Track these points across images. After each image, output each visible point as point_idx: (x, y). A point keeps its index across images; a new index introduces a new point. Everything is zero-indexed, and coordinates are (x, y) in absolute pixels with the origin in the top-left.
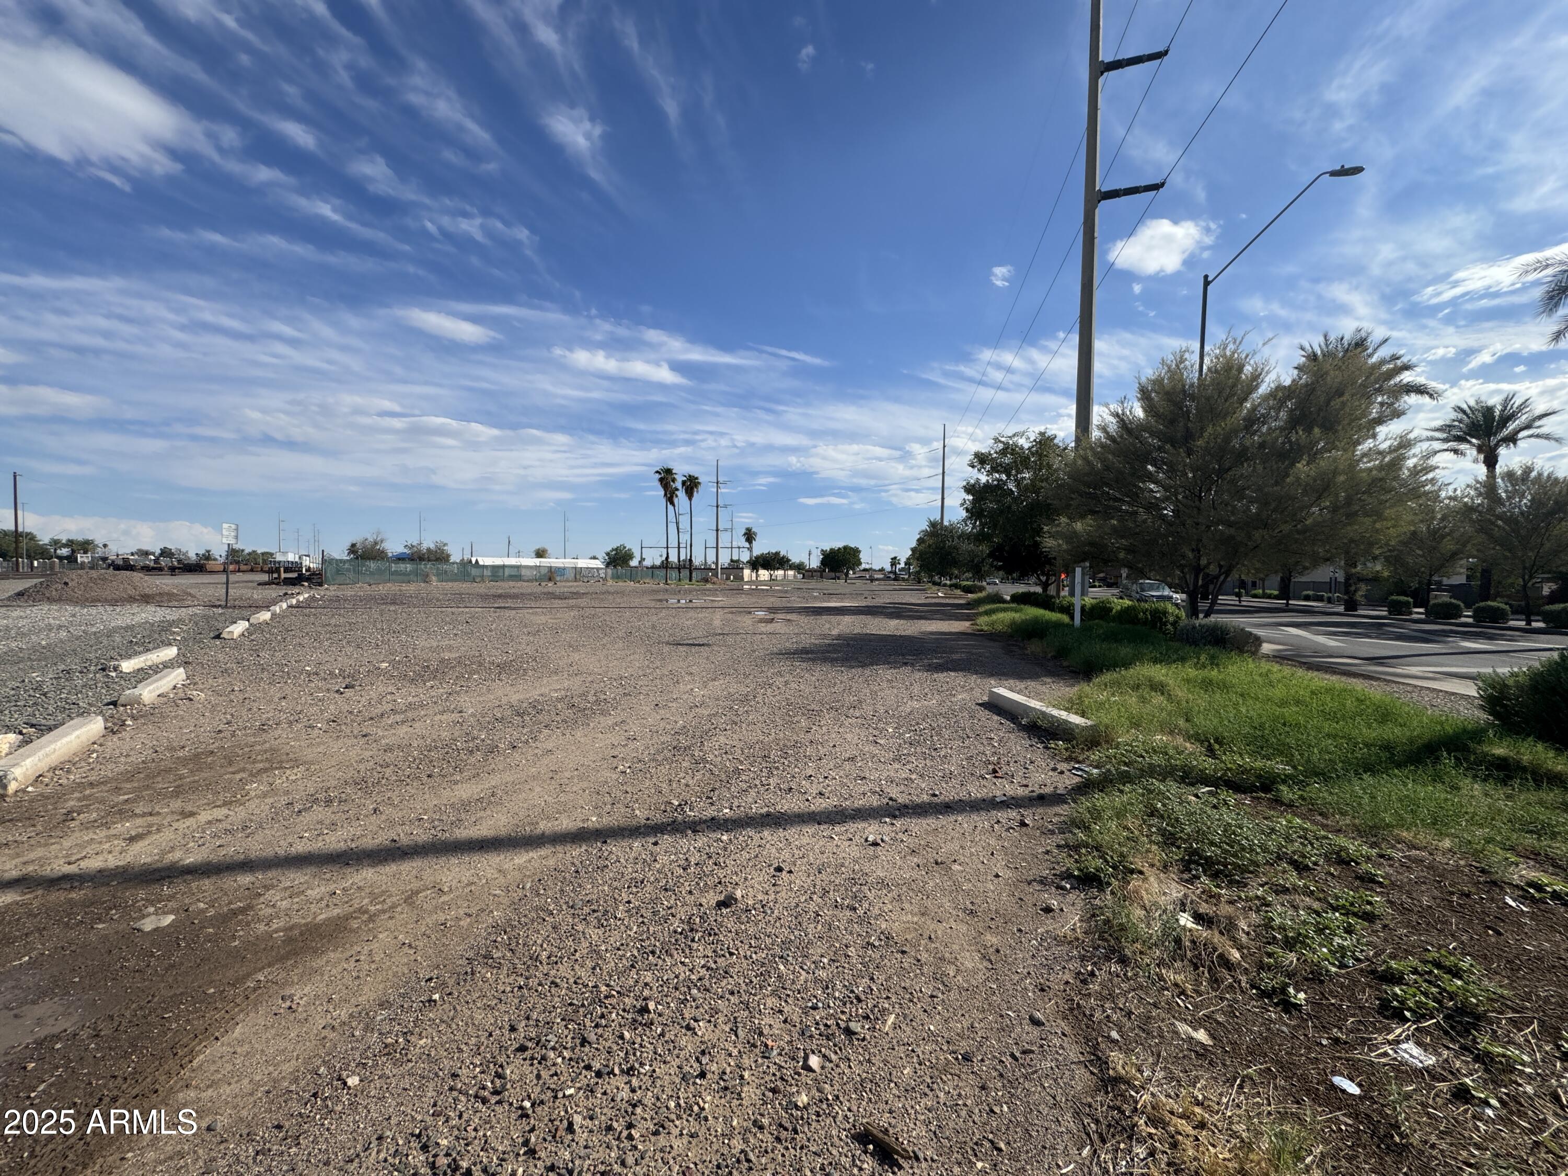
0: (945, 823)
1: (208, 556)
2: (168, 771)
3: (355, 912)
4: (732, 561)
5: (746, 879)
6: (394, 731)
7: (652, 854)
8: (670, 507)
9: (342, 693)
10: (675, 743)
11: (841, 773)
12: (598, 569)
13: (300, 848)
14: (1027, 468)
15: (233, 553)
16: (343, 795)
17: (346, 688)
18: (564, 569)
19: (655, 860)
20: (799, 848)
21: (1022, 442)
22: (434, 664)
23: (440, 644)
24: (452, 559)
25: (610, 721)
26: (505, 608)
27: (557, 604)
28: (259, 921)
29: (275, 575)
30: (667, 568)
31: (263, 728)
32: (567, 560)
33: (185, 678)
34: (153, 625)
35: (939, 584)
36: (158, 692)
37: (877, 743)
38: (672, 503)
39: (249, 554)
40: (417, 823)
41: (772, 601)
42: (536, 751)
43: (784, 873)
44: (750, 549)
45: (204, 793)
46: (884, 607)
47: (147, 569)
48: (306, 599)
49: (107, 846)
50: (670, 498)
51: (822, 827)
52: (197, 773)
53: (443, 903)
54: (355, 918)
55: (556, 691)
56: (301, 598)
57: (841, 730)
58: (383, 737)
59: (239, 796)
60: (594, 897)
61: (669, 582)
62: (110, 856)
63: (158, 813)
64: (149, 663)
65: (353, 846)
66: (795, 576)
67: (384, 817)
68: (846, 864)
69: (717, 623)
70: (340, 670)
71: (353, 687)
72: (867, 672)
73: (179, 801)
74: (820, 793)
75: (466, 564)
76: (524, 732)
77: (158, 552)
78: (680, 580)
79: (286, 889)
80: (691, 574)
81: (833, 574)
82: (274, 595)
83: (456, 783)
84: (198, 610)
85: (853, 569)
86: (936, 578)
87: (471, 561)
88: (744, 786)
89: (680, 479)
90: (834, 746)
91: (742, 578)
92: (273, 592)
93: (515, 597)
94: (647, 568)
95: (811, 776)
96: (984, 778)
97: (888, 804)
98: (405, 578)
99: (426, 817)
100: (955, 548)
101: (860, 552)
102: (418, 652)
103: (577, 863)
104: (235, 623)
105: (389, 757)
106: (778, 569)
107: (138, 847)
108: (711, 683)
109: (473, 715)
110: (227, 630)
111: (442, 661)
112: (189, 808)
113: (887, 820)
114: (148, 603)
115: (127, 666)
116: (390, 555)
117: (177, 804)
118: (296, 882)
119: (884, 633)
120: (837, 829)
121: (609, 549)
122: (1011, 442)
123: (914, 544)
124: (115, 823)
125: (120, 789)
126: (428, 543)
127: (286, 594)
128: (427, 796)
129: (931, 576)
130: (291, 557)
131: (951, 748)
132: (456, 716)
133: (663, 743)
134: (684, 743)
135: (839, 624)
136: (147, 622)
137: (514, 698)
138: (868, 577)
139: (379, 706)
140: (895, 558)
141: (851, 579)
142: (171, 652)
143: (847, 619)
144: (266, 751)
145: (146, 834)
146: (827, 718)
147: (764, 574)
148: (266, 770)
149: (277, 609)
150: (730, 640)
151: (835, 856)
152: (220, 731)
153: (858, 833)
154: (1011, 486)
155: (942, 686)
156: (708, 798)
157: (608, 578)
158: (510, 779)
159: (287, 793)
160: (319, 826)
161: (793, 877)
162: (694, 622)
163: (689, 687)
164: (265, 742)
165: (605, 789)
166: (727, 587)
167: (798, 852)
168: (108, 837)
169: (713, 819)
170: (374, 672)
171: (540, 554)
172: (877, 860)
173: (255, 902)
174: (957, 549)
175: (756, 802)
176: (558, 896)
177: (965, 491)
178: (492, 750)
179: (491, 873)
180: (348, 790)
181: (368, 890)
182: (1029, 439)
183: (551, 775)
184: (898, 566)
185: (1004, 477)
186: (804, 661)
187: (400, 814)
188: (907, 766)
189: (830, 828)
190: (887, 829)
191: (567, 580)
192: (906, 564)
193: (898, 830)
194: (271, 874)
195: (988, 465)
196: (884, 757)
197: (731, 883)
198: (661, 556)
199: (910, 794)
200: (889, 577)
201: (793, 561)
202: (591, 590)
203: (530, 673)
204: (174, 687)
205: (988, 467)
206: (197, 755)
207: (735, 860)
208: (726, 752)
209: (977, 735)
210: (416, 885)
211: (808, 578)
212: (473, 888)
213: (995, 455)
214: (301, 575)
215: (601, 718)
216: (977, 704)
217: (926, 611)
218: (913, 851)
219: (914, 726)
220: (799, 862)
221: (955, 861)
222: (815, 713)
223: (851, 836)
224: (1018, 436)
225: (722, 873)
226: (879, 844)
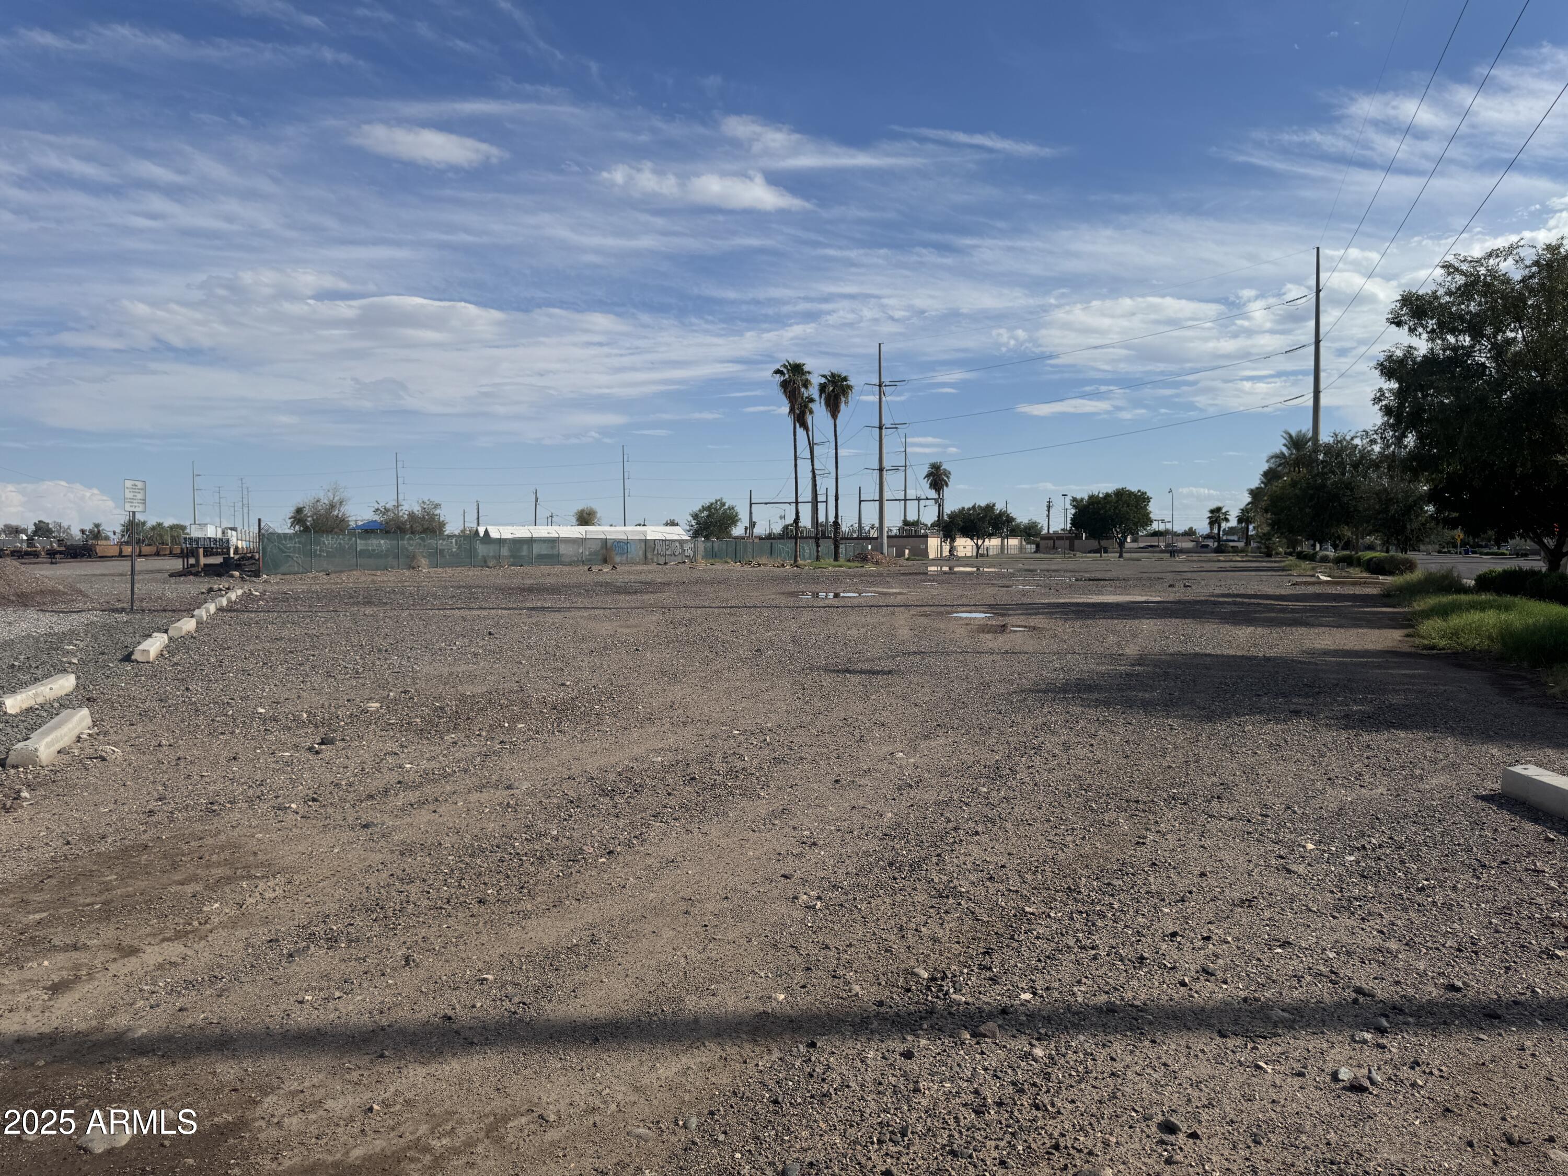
0: (1496, 1051)
1: (96, 534)
2: (90, 875)
3: (409, 1148)
4: (906, 523)
5: (1106, 1144)
6: (409, 820)
7: (905, 1075)
8: (801, 432)
9: (317, 753)
10: (889, 855)
11: (1236, 931)
12: (681, 542)
13: (302, 1018)
14: (1519, 320)
15: (132, 527)
16: (351, 930)
17: (322, 743)
18: (627, 542)
19: (917, 1090)
20: (1197, 1085)
21: (1507, 266)
22: (452, 705)
23: (455, 669)
24: (448, 530)
25: (761, 808)
26: (543, 609)
27: (624, 600)
28: (262, 1151)
29: (192, 561)
30: (796, 538)
31: (211, 809)
32: (629, 528)
33: (91, 724)
34: (37, 640)
35: (1311, 558)
36: (58, 747)
37: (1289, 871)
38: (804, 425)
39: (153, 528)
40: (477, 987)
41: (989, 593)
42: (649, 861)
43: (1181, 1137)
44: (940, 502)
45: (145, 915)
46: (1215, 603)
47: (18, 554)
48: (240, 598)
49: (22, 998)
50: (800, 415)
51: (1231, 1042)
52: (130, 881)
53: (552, 1143)
54: (412, 1160)
55: (658, 752)
56: (233, 596)
57: (1207, 843)
58: (395, 829)
59: (196, 923)
60: (821, 1156)
61: (800, 562)
62: (29, 1015)
63: (86, 947)
64: (40, 700)
65: (384, 1022)
66: (1021, 548)
67: (423, 974)
68: (1308, 1128)
69: (904, 633)
70: (309, 713)
71: (331, 742)
72: (1222, 728)
73: (112, 926)
74: (1205, 971)
75: (471, 538)
76: (621, 824)
77: (31, 528)
78: (818, 558)
79: (293, 1094)
80: (836, 547)
81: (1094, 544)
82: (194, 592)
83: (527, 915)
84: (93, 617)
85: (1134, 534)
86: (1305, 547)
87: (477, 532)
88: (1048, 948)
89: (816, 380)
90: (1203, 875)
91: (925, 553)
92: (192, 587)
93: (554, 590)
94: (761, 538)
95: (1174, 934)
96: (1553, 956)
97: (1355, 1001)
98: (379, 561)
99: (490, 977)
100: (1349, 486)
101: (1148, 499)
102: (421, 684)
103: (772, 1084)
104: (150, 636)
105: (411, 864)
106: (990, 536)
107: (65, 1002)
108: (924, 744)
109: (530, 793)
110: (140, 647)
111: (462, 699)
112: (127, 941)
113: (1368, 1036)
114: (26, 606)
115: (14, 704)
116: (352, 524)
117: (109, 932)
118: (306, 1084)
119: (1231, 652)
120: (1263, 1048)
121: (696, 508)
122: (1482, 271)
123: (1255, 482)
124: (28, 960)
125: (27, 903)
126: (411, 505)
127: (211, 590)
128: (484, 938)
129: (1293, 544)
130: (212, 532)
131: (1454, 888)
132: (501, 794)
133: (867, 854)
134: (906, 856)
135: (1135, 636)
136: (29, 636)
137: (593, 764)
138: (1162, 545)
139: (378, 775)
140: (1219, 509)
141: (1131, 551)
142: (65, 683)
143: (1148, 626)
144: (222, 848)
145: (73, 982)
146: (1169, 819)
147: (965, 546)
148: (229, 880)
149: (202, 613)
150: (937, 664)
151: (1279, 1109)
152: (151, 812)
153: (1312, 1061)
154: (1482, 358)
155: (1388, 760)
156: (982, 967)
157: (699, 558)
158: (615, 912)
159: (266, 921)
160: (324, 983)
161: (1202, 1147)
162: (862, 631)
163: (886, 749)
164: (219, 832)
165: (786, 939)
166: (903, 570)
167: (1196, 1093)
168: (22, 983)
169: (1004, 1011)
170: (361, 717)
171: (585, 518)
172: (1371, 1123)
173: (249, 1115)
174: (1352, 490)
175: (1079, 982)
176: (752, 1147)
177: (1382, 373)
178: (575, 857)
179: (622, 1093)
180: (358, 922)
181: (422, 1108)
182: (1522, 260)
183: (684, 906)
184: (1224, 525)
185: (1466, 340)
186: (1089, 706)
187: (447, 969)
188: (1372, 923)
189: (1250, 1046)
190: (1370, 1056)
191: (633, 563)
192: (1240, 520)
193: (1397, 1061)
194: (268, 1063)
195: (1432, 319)
196: (1315, 900)
197: (1080, 1151)
198: (783, 517)
199: (1398, 983)
200: (1207, 546)
201: (1018, 520)
202: (674, 577)
203: (608, 720)
204: (79, 739)
205: (1432, 323)
206: (125, 851)
207: (1073, 1102)
208: (991, 878)
209: (1504, 863)
210: (499, 1105)
211: (1048, 550)
212: (597, 1118)
213: (1447, 298)
214: (227, 560)
215: (746, 803)
216: (1477, 797)
217: (1305, 610)
218: (1448, 1110)
219: (1357, 839)
220: (1204, 1117)
221: (1551, 1140)
222: (1141, 806)
223: (1298, 1067)
224: (1497, 256)
225: (1054, 1127)
226: (1366, 1089)
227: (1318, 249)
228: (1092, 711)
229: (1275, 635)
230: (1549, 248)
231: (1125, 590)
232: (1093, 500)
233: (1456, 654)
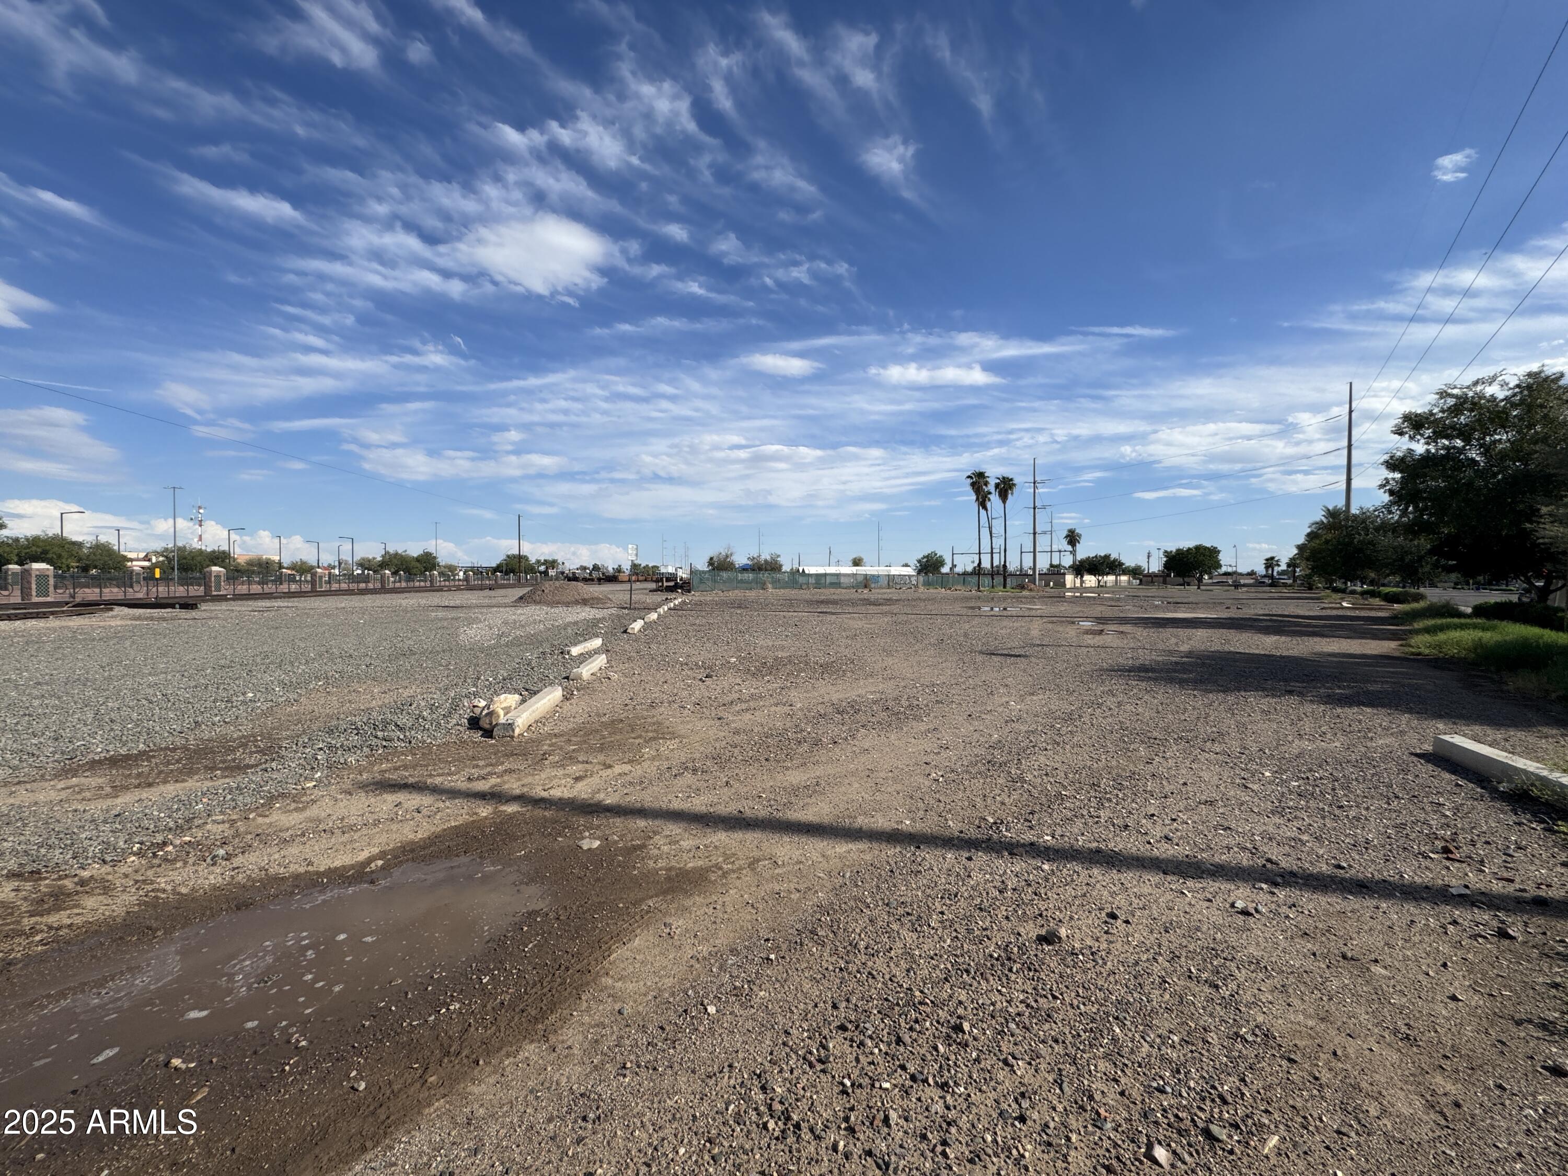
0: (1357, 907)
1: (619, 570)
2: (597, 731)
3: (713, 866)
4: (1052, 566)
5: (1071, 918)
6: (740, 717)
7: (965, 868)
8: (983, 512)
9: (704, 682)
10: (989, 757)
11: (1196, 818)
12: (910, 576)
13: (676, 805)
14: (1503, 427)
15: (635, 566)
16: (705, 767)
17: (707, 677)
18: (878, 576)
19: (969, 876)
20: (1139, 897)
21: (1492, 391)
22: (771, 661)
23: (776, 643)
24: (784, 569)
25: (923, 727)
26: (826, 613)
27: (872, 609)
28: (650, 858)
29: (660, 584)
30: (979, 574)
31: (652, 705)
32: (881, 568)
33: (606, 662)
34: (588, 622)
35: (1343, 591)
36: (591, 672)
37: (1246, 787)
38: (985, 508)
39: (644, 567)
40: (757, 800)
41: (1098, 610)
42: (854, 749)
43: (1119, 921)
44: (1073, 553)
45: (617, 751)
47: (585, 580)
48: (680, 603)
49: (563, 781)
50: (982, 502)
51: (1169, 878)
52: (613, 735)
53: (778, 874)
54: (713, 872)
55: (872, 693)
56: (677, 602)
57: (1195, 766)
58: (733, 721)
59: (638, 757)
60: (909, 900)
61: (982, 589)
62: (565, 789)
63: (591, 763)
64: (586, 650)
65: (712, 810)
66: (1129, 582)
67: (733, 790)
68: (1204, 929)
69: (1035, 633)
70: (703, 662)
71: (711, 677)
72: (1231, 698)
73: (603, 755)
74: (1167, 838)
75: (795, 573)
76: (844, 729)
77: (591, 567)
78: (993, 587)
79: (667, 836)
80: (1005, 580)
81: (1180, 580)
82: (659, 600)
83: (787, 769)
84: (614, 611)
85: (1209, 573)
86: (1339, 583)
88: (1070, 814)
89: (992, 482)
90: (1185, 784)
91: (1064, 585)
92: (659, 597)
93: (835, 602)
94: (959, 574)
95: (1153, 815)
96: (1426, 857)
97: (1264, 866)
98: (748, 585)
99: (764, 796)
100: (1371, 543)
101: (1219, 552)
102: (758, 650)
103: (892, 863)
104: (636, 621)
105: (737, 739)
106: (1108, 574)
107: (580, 785)
108: (1029, 698)
109: (801, 709)
110: (631, 626)
111: (776, 658)
112: (608, 762)
113: (1264, 886)
114: (586, 605)
115: (575, 651)
116: (737, 566)
117: (601, 757)
118: (673, 833)
119: (1257, 652)
120: (1190, 883)
121: (920, 557)
122: (1471, 394)
123: (1301, 540)
124: (568, 766)
125: (571, 741)
126: (766, 556)
127: (667, 599)
128: (765, 777)
129: (1330, 581)
130: (671, 570)
131: (1367, 809)
132: (787, 709)
133: (976, 756)
134: (999, 757)
135: (1189, 639)
136: (585, 619)
137: (835, 697)
138: (1230, 582)
139: (729, 694)
140: (1272, 558)
141: (1207, 585)
142: (597, 642)
143: (1201, 633)
144: (654, 724)
145: (584, 777)
146: (1173, 750)
147: (1090, 580)
148: (654, 739)
149: (661, 610)
150: (1050, 651)
151: (1188, 917)
152: (626, 705)
153: (1221, 895)
154: (1474, 454)
155: (1350, 726)
156: (1026, 820)
157: (920, 585)
158: (832, 772)
159: (667, 759)
160: (688, 790)
161: (1130, 929)
162: (1009, 631)
163: (1005, 699)
164: (654, 716)
165: (919, 795)
166: (1047, 594)
167: (1137, 901)
168: (564, 775)
169: (1032, 844)
170: (726, 665)
171: (857, 562)
172: (1249, 933)
173: (647, 843)
174: (1374, 545)
175: (1083, 834)
176: (874, 891)
177: (1387, 467)
178: (817, 743)
179: (816, 856)
180: (708, 763)
181: (722, 850)
182: (1507, 384)
183: (867, 773)
184: (1276, 569)
185: (1459, 443)
186: (1142, 681)
187: (745, 790)
188: (1295, 823)
189: (1181, 881)
190: (1263, 897)
191: (881, 588)
192: (1289, 565)
193: (1281, 902)
194: (658, 822)
195: (1428, 429)
196: (1259, 806)
197: (1054, 919)
198: (973, 562)
199: (1299, 859)
200: (1264, 582)
201: (1127, 565)
202: (903, 596)
203: (849, 674)
204: (600, 669)
205: (1429, 432)
206: (613, 721)
207: (1058, 894)
208: (1047, 775)
209: (1414, 796)
210: (756, 854)
211: (1147, 584)
212: (802, 866)
213: (1441, 415)
214: (676, 583)
215: (914, 723)
216: (1412, 754)
217: (1324, 626)
218: (1306, 934)
219: (1304, 772)
220: (1138, 913)
221: (1376, 961)
222: (1157, 742)
223: (1210, 896)
224: (1483, 383)
225: (1042, 905)
226: (1251, 915)
227: (1351, 384)
228: (1144, 684)
229: (1294, 642)
230: (1530, 375)
231: (1194, 610)
232: (1179, 552)
233: (1437, 660)
